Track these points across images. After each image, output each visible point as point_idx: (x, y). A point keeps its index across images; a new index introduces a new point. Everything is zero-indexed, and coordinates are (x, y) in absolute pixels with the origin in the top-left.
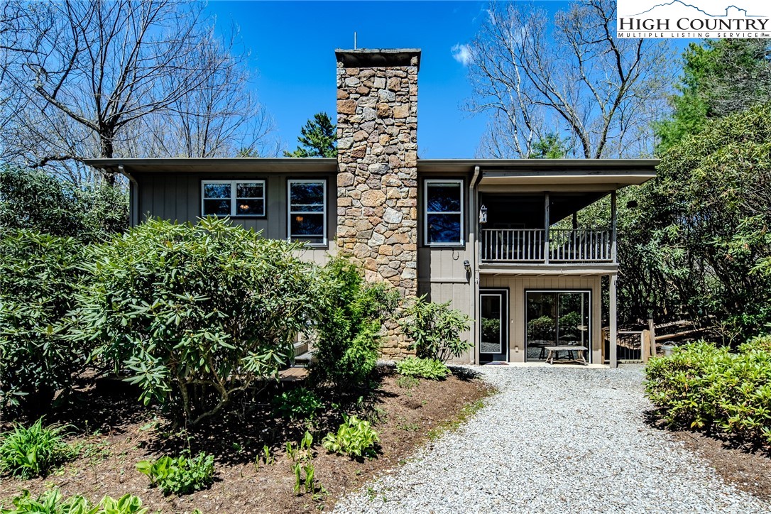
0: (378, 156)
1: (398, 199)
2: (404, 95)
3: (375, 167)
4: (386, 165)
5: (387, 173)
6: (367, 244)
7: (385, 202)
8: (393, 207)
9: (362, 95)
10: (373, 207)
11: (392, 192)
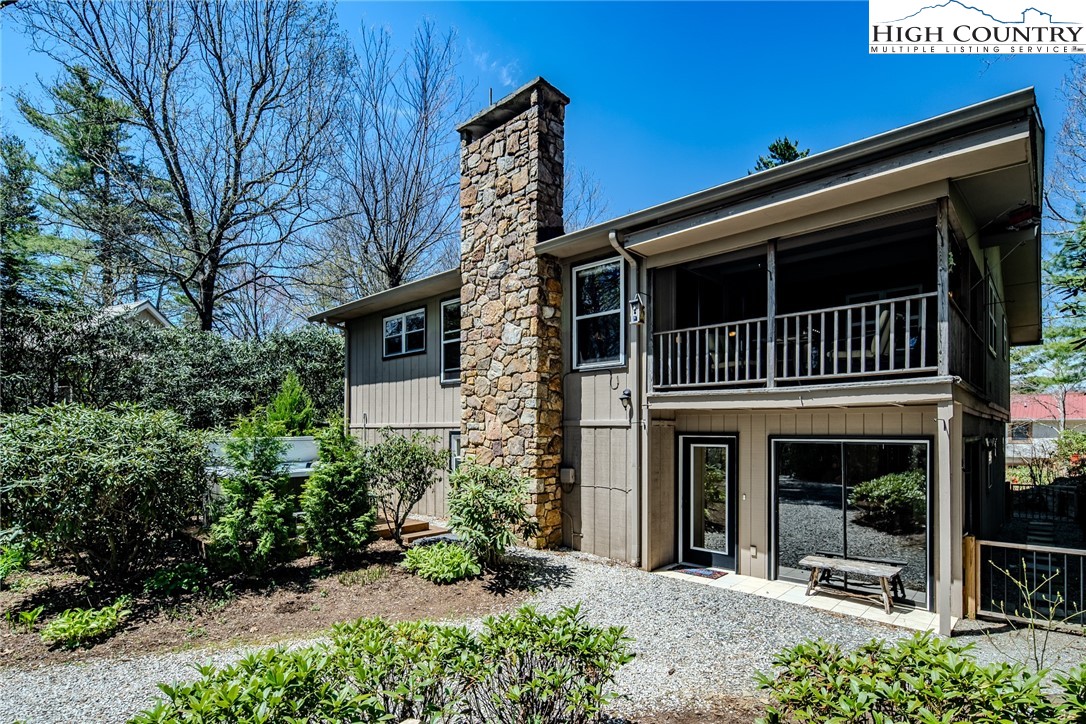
0: (496, 252)
1: (517, 308)
2: (523, 155)
3: (493, 268)
4: (504, 263)
5: (506, 273)
6: (486, 376)
7: (503, 316)
8: (511, 321)
9: (482, 174)
10: (492, 325)
11: (511, 300)
